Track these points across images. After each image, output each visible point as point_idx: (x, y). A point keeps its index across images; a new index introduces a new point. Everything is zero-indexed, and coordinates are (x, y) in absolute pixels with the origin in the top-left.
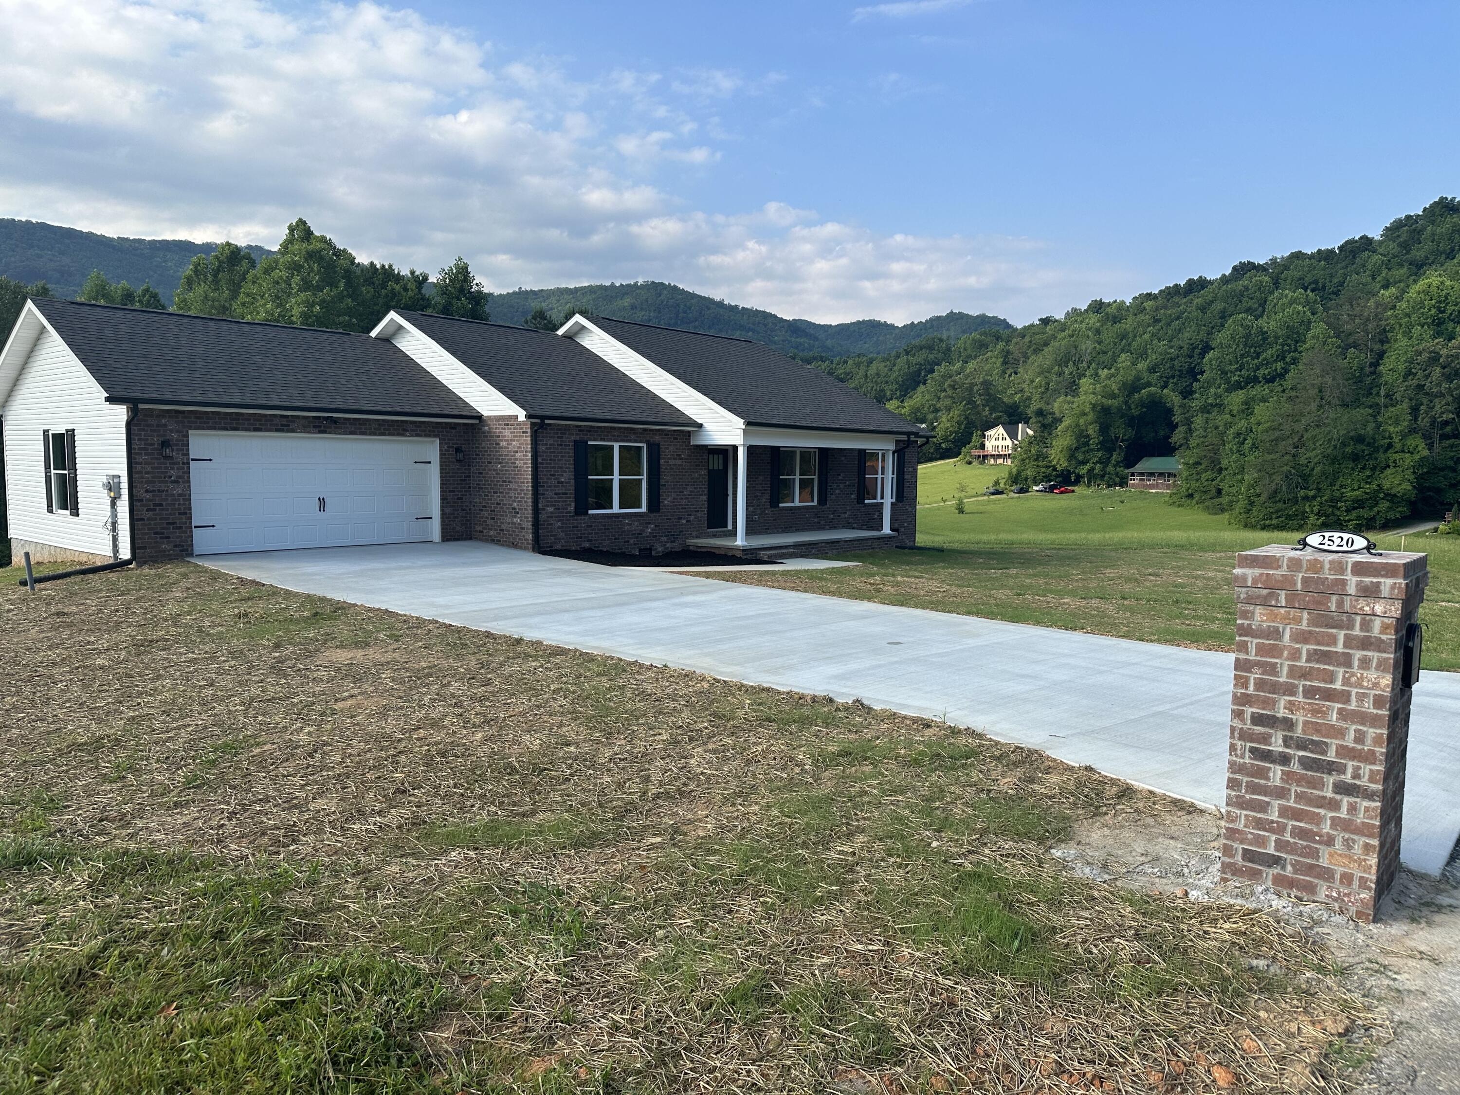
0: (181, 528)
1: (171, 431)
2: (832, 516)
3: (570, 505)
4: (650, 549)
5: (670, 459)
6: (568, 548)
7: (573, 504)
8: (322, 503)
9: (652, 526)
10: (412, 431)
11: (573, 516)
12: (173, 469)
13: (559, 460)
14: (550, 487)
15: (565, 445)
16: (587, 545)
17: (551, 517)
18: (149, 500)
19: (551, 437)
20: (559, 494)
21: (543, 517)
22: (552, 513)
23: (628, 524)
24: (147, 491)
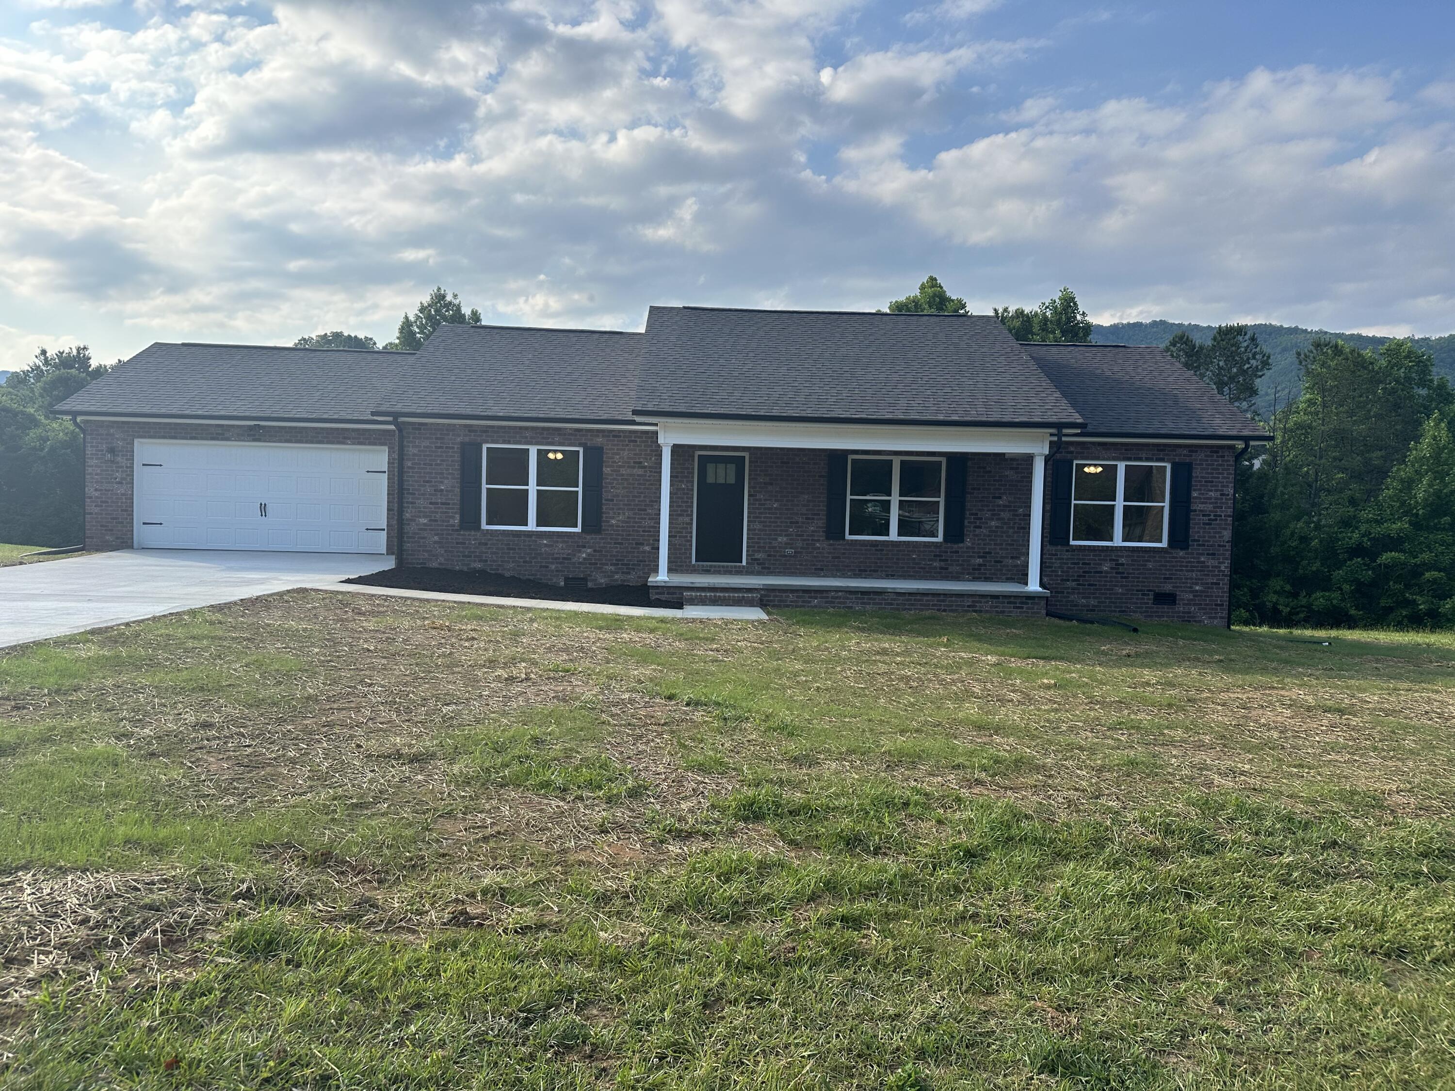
0: (122, 523)
1: (118, 439)
2: (980, 561)
3: (453, 517)
4: (585, 579)
5: (620, 467)
6: (449, 567)
7: (458, 516)
8: (263, 508)
9: (589, 551)
10: (353, 438)
11: (457, 530)
12: (118, 471)
13: (437, 465)
14: (423, 494)
15: (447, 447)
16: (478, 565)
17: (425, 530)
18: (97, 497)
19: (427, 438)
20: (437, 503)
21: (411, 528)
22: (425, 524)
23: (546, 545)
24: (96, 490)
